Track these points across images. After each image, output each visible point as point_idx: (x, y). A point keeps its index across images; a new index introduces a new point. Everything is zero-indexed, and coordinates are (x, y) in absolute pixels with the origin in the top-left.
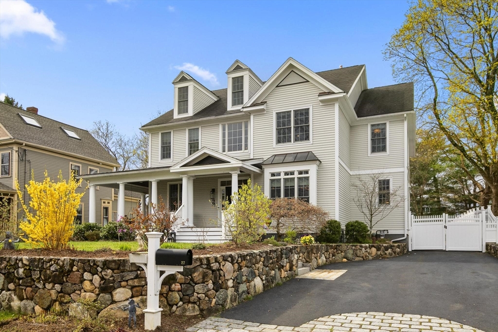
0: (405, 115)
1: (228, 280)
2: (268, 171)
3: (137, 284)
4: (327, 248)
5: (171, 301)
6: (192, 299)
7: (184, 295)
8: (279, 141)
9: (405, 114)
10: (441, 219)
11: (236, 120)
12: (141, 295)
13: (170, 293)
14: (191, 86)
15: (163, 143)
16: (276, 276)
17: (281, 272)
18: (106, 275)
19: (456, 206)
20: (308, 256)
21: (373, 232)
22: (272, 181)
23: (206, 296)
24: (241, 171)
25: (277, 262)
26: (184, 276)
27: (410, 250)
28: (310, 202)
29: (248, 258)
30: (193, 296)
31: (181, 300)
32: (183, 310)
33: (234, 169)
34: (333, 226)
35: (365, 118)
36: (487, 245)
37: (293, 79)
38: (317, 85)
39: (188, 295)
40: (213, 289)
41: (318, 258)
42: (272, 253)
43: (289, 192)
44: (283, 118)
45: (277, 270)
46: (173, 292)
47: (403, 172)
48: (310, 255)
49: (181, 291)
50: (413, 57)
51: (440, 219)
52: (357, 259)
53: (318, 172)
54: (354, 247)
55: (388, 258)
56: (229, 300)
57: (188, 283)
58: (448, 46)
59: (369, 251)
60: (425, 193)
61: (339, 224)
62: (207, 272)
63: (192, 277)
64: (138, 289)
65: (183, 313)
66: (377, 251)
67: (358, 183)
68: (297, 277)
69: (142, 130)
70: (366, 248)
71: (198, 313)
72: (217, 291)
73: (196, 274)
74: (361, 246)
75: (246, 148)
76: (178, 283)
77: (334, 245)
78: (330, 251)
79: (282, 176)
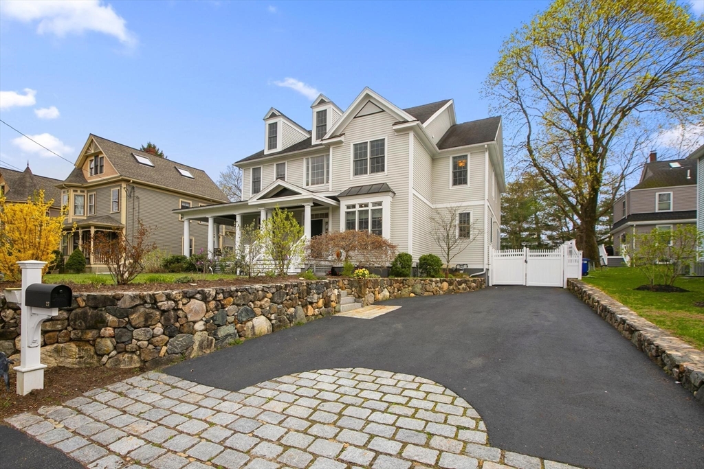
0: (486, 146)
1: (195, 322)
2: (344, 203)
3: (50, 329)
4: (391, 283)
5: (100, 350)
6: (129, 347)
7: (117, 343)
8: (356, 173)
9: (486, 144)
10: (522, 253)
11: (319, 153)
12: (57, 342)
13: (99, 340)
14: (280, 121)
15: (254, 179)
16: (297, 315)
17: (307, 309)
18: (5, 317)
19: (554, 243)
20: (360, 291)
21: (452, 265)
22: (348, 213)
23: (149, 343)
24: (314, 203)
25: (299, 298)
26: (117, 318)
27: (490, 285)
28: (383, 235)
29: (239, 294)
30: (131, 343)
31: (115, 348)
32: (116, 362)
33: (307, 200)
34: (404, 259)
35: (446, 150)
36: (568, 281)
37: (370, 109)
38: (392, 114)
39: (123, 342)
40: (164, 334)
41: (377, 293)
42: (288, 288)
43: (364, 224)
44: (360, 149)
45: (300, 307)
46: (104, 339)
47: (484, 205)
48: (362, 290)
49: (114, 337)
50: (508, 95)
51: (520, 253)
52: (426, 294)
53: (392, 204)
54: (423, 282)
55: (461, 293)
56: (196, 347)
57: (125, 327)
58: (541, 80)
59: (439, 285)
60: (525, 230)
61: (410, 257)
62: (151, 313)
63: (129, 320)
64: (51, 334)
65: (116, 365)
66: (449, 285)
67: (437, 217)
68: (337, 315)
69: (236, 166)
70: (436, 282)
71: (138, 365)
72: (170, 337)
73: (134, 316)
74: (431, 281)
75: (327, 182)
76: (110, 327)
77: (399, 279)
78: (395, 285)
79: (357, 208)
